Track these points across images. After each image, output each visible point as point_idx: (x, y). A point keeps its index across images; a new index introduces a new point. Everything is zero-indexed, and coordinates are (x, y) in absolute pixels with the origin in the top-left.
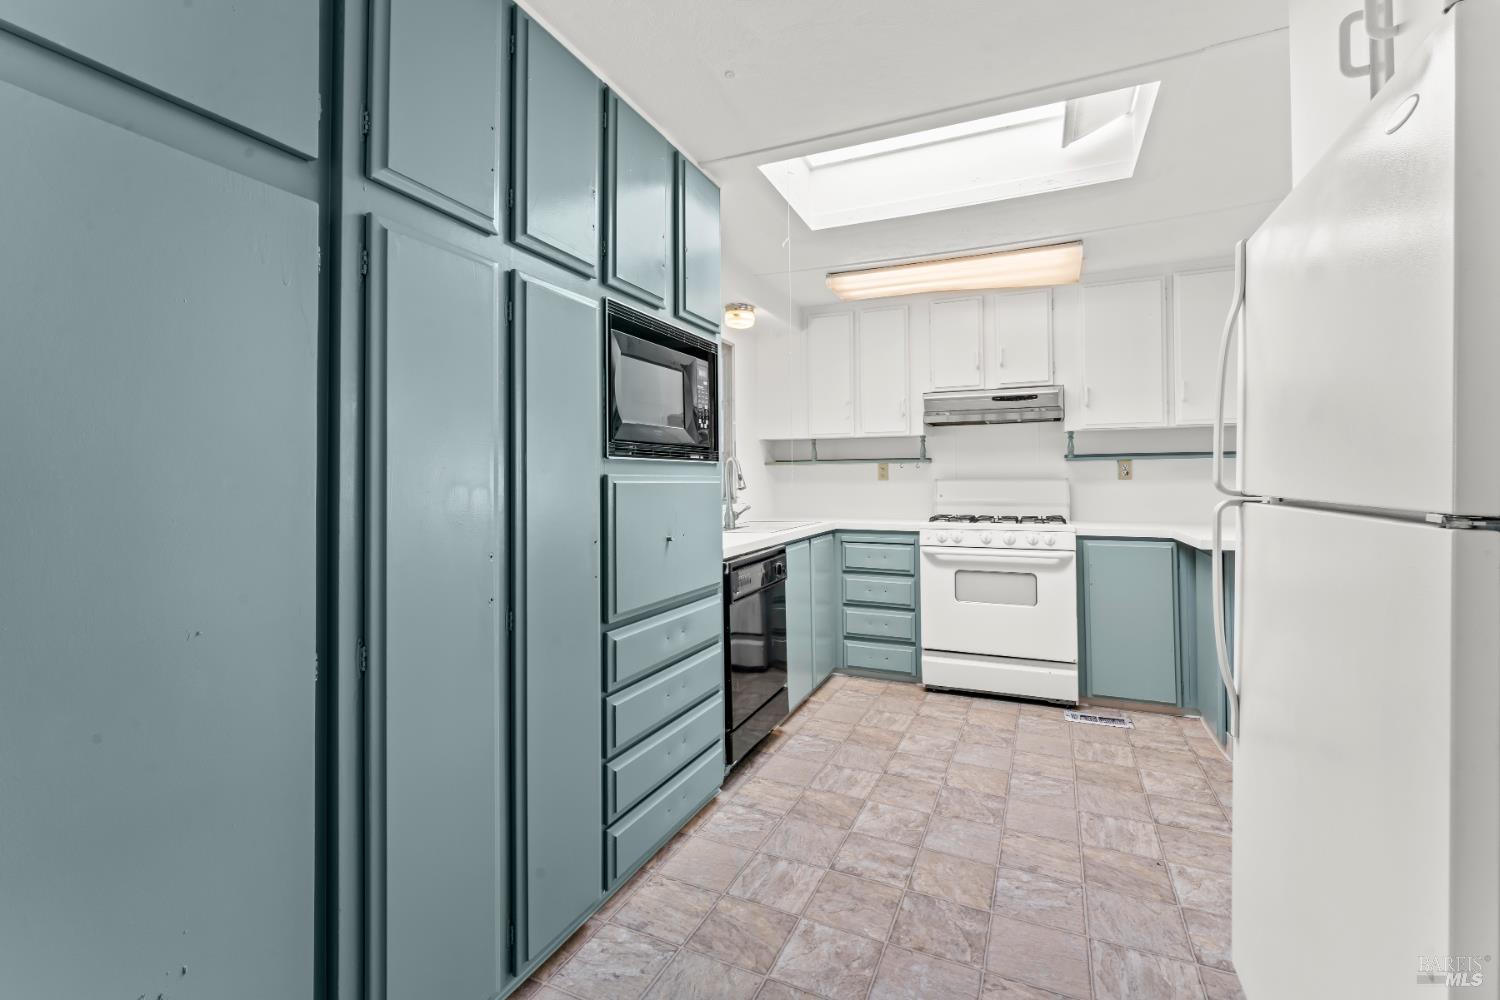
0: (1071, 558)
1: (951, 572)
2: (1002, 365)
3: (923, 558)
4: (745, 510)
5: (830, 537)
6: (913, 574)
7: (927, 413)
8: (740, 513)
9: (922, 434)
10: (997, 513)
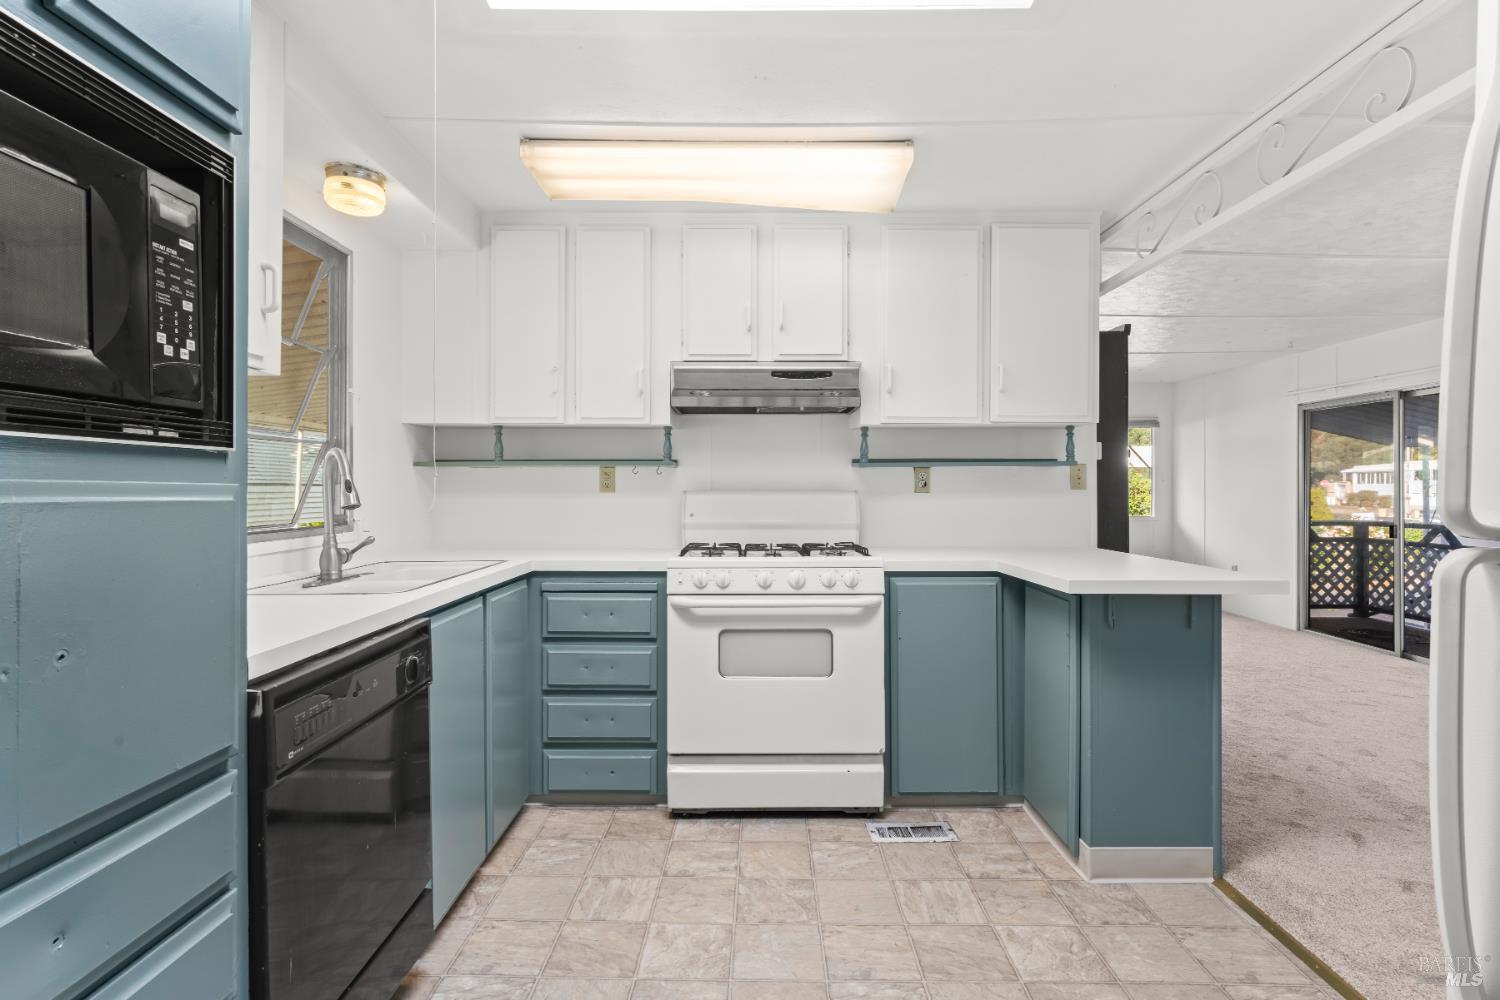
0: (877, 606)
1: (714, 632)
2: (782, 328)
3: (671, 615)
4: (363, 545)
5: (523, 586)
6: (656, 638)
7: (675, 393)
8: (354, 551)
9: (667, 422)
10: (772, 539)
